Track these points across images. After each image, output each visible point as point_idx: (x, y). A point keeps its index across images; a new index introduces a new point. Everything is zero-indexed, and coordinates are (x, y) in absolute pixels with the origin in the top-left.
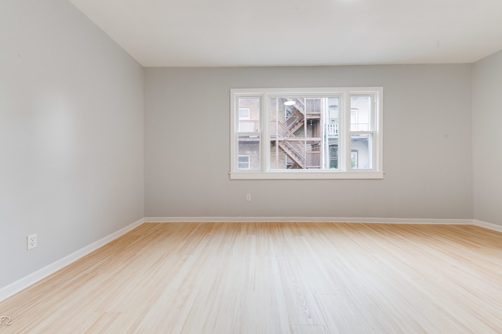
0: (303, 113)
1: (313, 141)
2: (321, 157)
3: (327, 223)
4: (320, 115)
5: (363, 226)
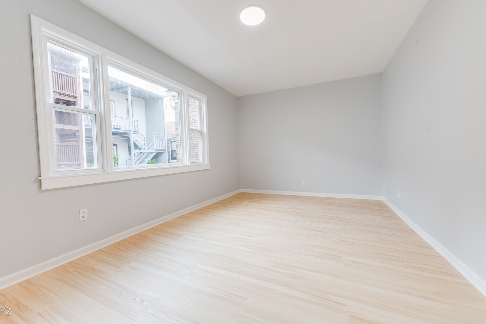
1: (63, 130)
2: (80, 150)
4: (76, 97)
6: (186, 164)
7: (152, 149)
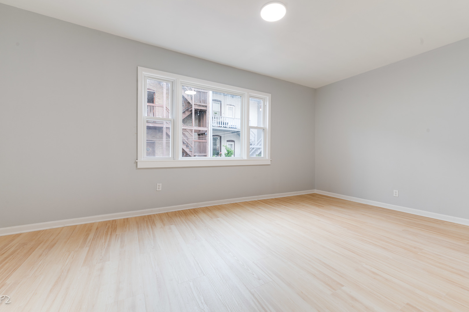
0: (191, 103)
1: (200, 131)
2: (207, 145)
3: (232, 203)
4: (206, 106)
5: (259, 203)
6: (243, 158)
7: (259, 145)
